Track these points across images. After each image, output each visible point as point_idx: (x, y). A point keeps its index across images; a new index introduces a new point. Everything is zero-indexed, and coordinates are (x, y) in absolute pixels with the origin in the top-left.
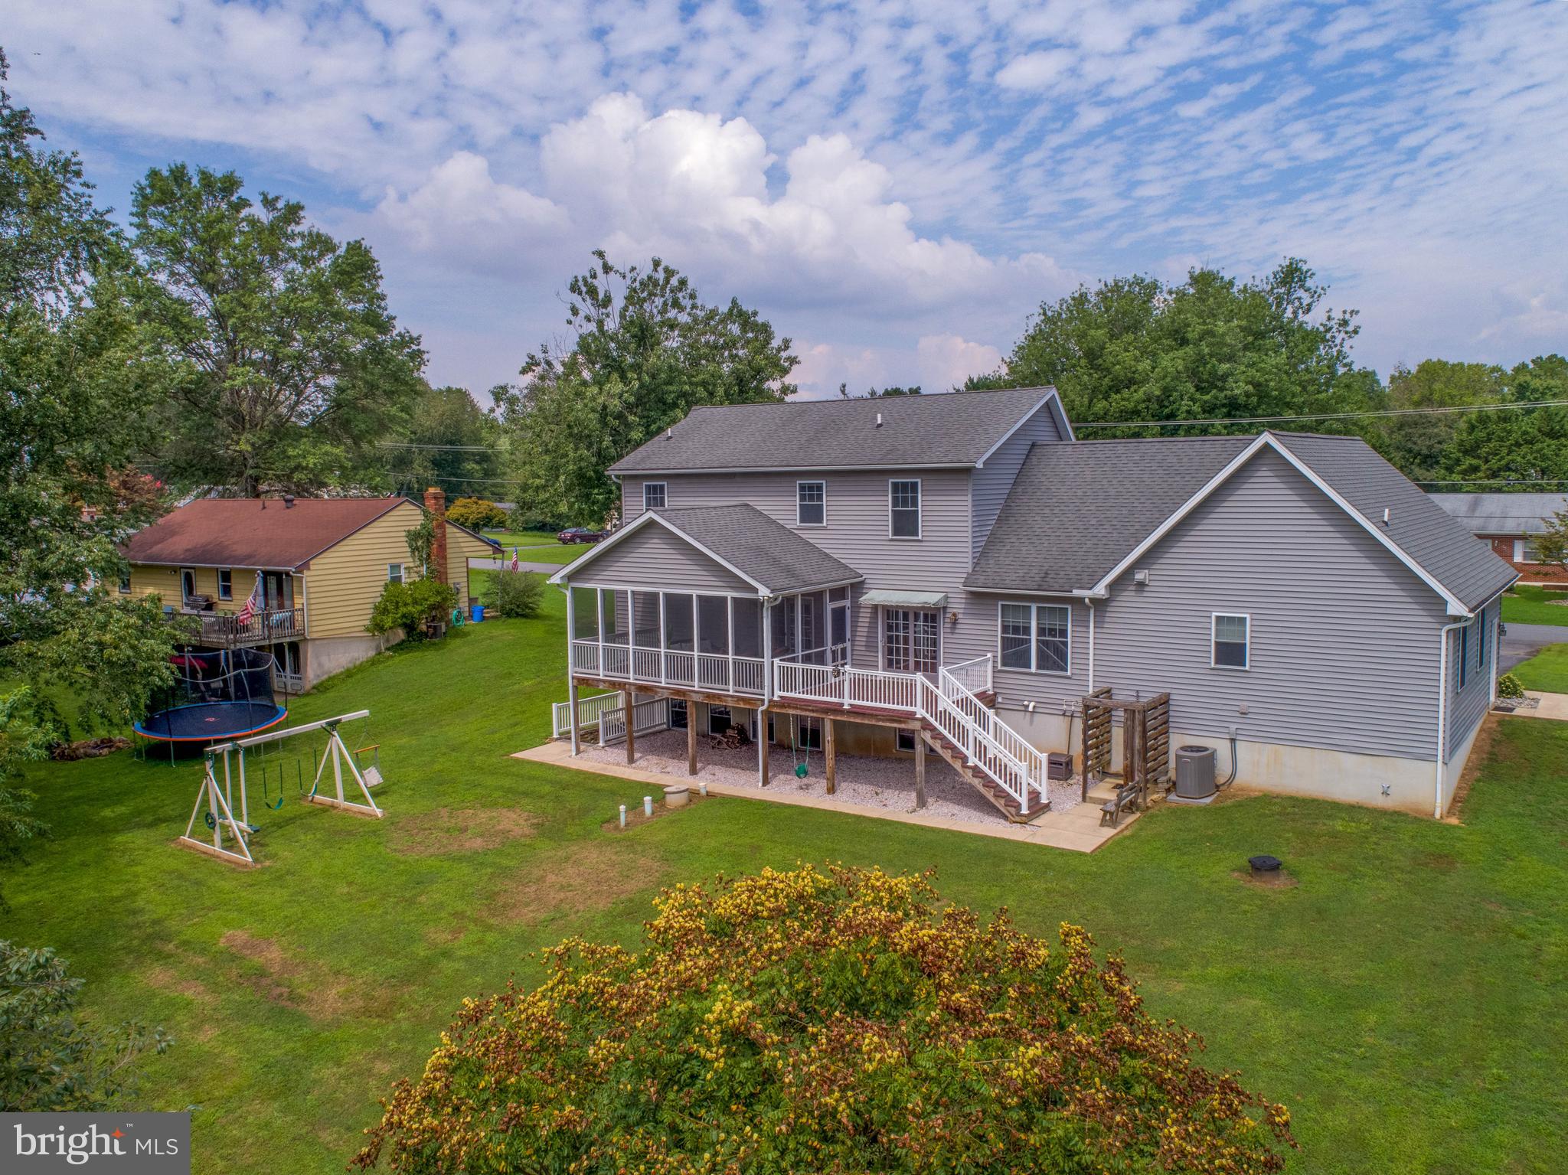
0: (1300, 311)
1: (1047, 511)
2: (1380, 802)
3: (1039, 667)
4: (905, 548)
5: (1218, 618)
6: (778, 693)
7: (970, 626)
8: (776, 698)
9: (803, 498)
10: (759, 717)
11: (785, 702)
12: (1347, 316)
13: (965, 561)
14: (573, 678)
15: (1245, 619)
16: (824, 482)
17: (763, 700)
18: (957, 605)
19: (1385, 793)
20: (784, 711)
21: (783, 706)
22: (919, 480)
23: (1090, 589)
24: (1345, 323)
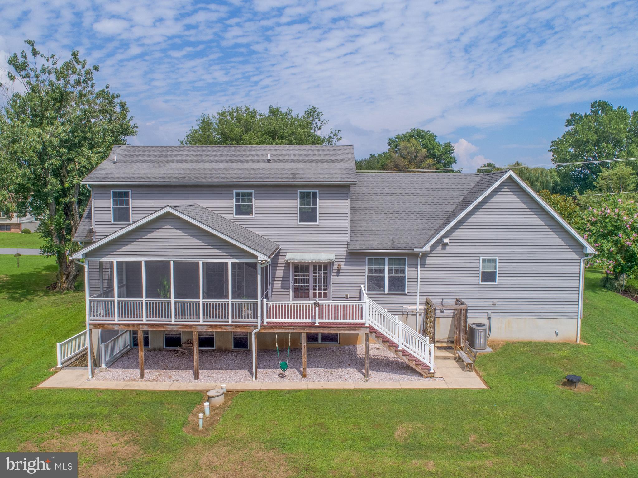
0: (317, 129)
1: (375, 208)
2: (554, 339)
3: (389, 290)
4: (308, 229)
5: (483, 260)
6: (266, 321)
7: (347, 271)
8: (265, 324)
9: (237, 200)
10: (253, 336)
11: (271, 325)
12: (337, 132)
13: (346, 235)
14: (90, 324)
15: (496, 259)
16: (253, 191)
17: (257, 326)
18: (342, 260)
19: (557, 334)
20: (272, 331)
21: (271, 327)
22: (318, 191)
23: (422, 248)
24: (336, 135)
